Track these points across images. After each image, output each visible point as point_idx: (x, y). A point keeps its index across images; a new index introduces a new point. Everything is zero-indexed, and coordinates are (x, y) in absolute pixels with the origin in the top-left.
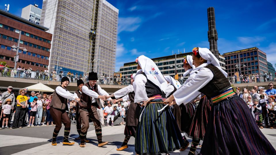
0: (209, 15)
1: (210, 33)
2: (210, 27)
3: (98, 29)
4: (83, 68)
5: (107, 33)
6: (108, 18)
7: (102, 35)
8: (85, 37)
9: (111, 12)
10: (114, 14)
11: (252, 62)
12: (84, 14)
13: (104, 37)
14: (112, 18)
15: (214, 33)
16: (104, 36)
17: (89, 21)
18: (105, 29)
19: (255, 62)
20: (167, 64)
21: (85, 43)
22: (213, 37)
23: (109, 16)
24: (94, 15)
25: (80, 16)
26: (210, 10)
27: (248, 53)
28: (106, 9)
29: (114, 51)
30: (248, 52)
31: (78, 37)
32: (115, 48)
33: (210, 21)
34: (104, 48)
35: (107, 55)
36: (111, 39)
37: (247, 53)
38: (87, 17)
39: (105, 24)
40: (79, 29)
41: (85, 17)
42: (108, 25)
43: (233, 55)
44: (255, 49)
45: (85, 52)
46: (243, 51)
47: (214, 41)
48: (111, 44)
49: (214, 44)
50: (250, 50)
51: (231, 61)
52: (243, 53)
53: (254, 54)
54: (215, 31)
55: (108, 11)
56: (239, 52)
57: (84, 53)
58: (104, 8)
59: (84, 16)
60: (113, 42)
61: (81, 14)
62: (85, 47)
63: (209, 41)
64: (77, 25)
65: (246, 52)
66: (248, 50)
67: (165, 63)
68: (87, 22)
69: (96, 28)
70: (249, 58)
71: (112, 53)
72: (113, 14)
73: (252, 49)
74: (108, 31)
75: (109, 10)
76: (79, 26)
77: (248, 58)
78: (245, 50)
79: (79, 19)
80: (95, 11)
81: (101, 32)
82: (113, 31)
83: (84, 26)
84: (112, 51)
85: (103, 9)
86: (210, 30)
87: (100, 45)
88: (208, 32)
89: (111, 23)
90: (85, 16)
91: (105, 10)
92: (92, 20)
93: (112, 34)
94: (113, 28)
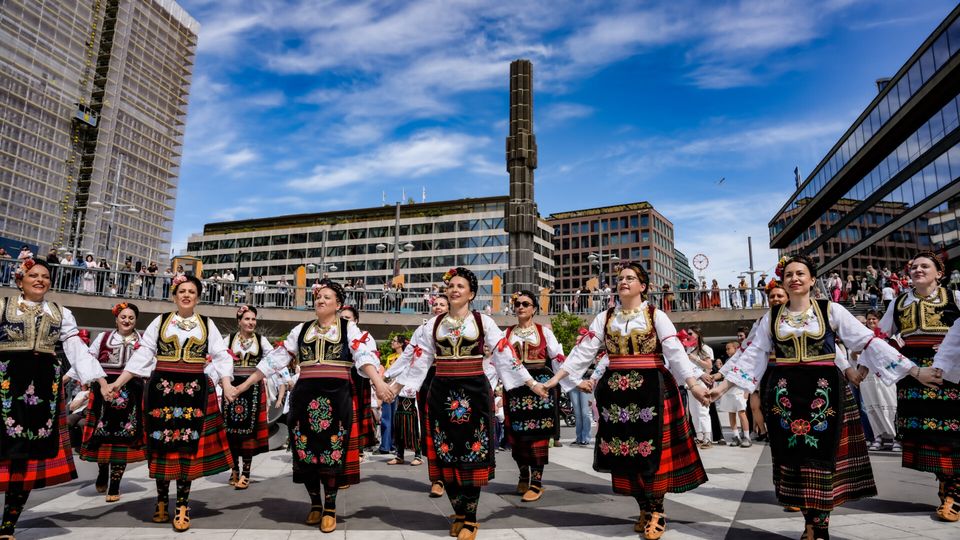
0: (515, 82)
1: (513, 143)
2: (516, 125)
3: (111, 84)
4: (36, 229)
5: (147, 106)
6: (157, 50)
7: (126, 107)
8: (56, 110)
9: (171, 27)
10: (183, 38)
11: (633, 249)
12: (56, 16)
13: (136, 120)
14: (173, 51)
15: (525, 143)
16: (133, 113)
17: (74, 45)
18: (141, 87)
19: (644, 248)
20: (360, 234)
21: (52, 131)
22: (522, 160)
23: (159, 40)
24: (100, 29)
25: (36, 21)
26: (521, 69)
27: (625, 219)
28: (148, 14)
29: (171, 176)
30: (624, 214)
31: (22, 103)
32: (173, 165)
33: (517, 103)
34: (133, 159)
35: (141, 187)
36: (163, 130)
37: (622, 218)
38: (70, 33)
39: (144, 70)
40: (29, 73)
41: (57, 28)
42: (154, 77)
43: (580, 220)
44: (643, 208)
45: (49, 169)
46: (611, 210)
47: (523, 171)
48: (159, 146)
49: (523, 180)
50: (631, 210)
51: (574, 239)
52: (609, 217)
53: (640, 222)
54: (530, 137)
55: (159, 22)
56: (598, 212)
57: (45, 173)
58: (141, 8)
59: (55, 23)
60: (168, 140)
61: (39, 13)
62: (50, 146)
63: (508, 170)
64: (20, 55)
65: (619, 216)
66: (625, 210)
67: (354, 234)
68: (66, 51)
69: (102, 78)
70: (627, 233)
71: (162, 183)
72: (177, 37)
73: (635, 207)
74: (153, 97)
75: (162, 20)
76: (29, 60)
77: (623, 233)
78: (617, 209)
79: (30, 32)
80: (104, 14)
81: (122, 99)
82: (173, 99)
83: (53, 65)
84: (163, 173)
85: (137, 12)
86: (515, 134)
87: (115, 149)
88: (508, 139)
89: (166, 71)
90: (60, 27)
91: (143, 17)
92: (87, 44)
93: (167, 111)
94: (172, 90)
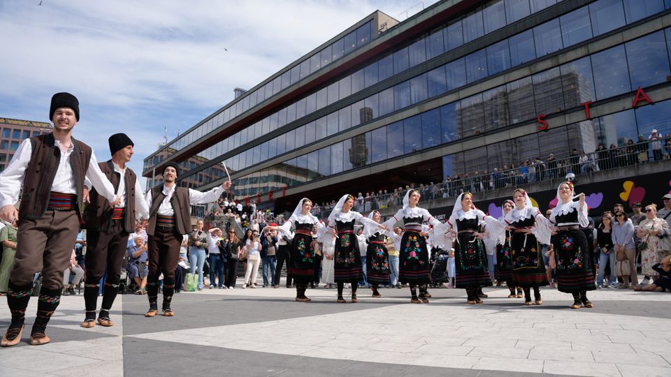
27: (28, 132)
30: (27, 128)
37: (25, 131)
44: (46, 128)
46: (16, 122)
50: (34, 126)
52: (13, 127)
56: (4, 121)
65: (22, 128)
66: (28, 126)
73: (39, 125)
78: (23, 123)
